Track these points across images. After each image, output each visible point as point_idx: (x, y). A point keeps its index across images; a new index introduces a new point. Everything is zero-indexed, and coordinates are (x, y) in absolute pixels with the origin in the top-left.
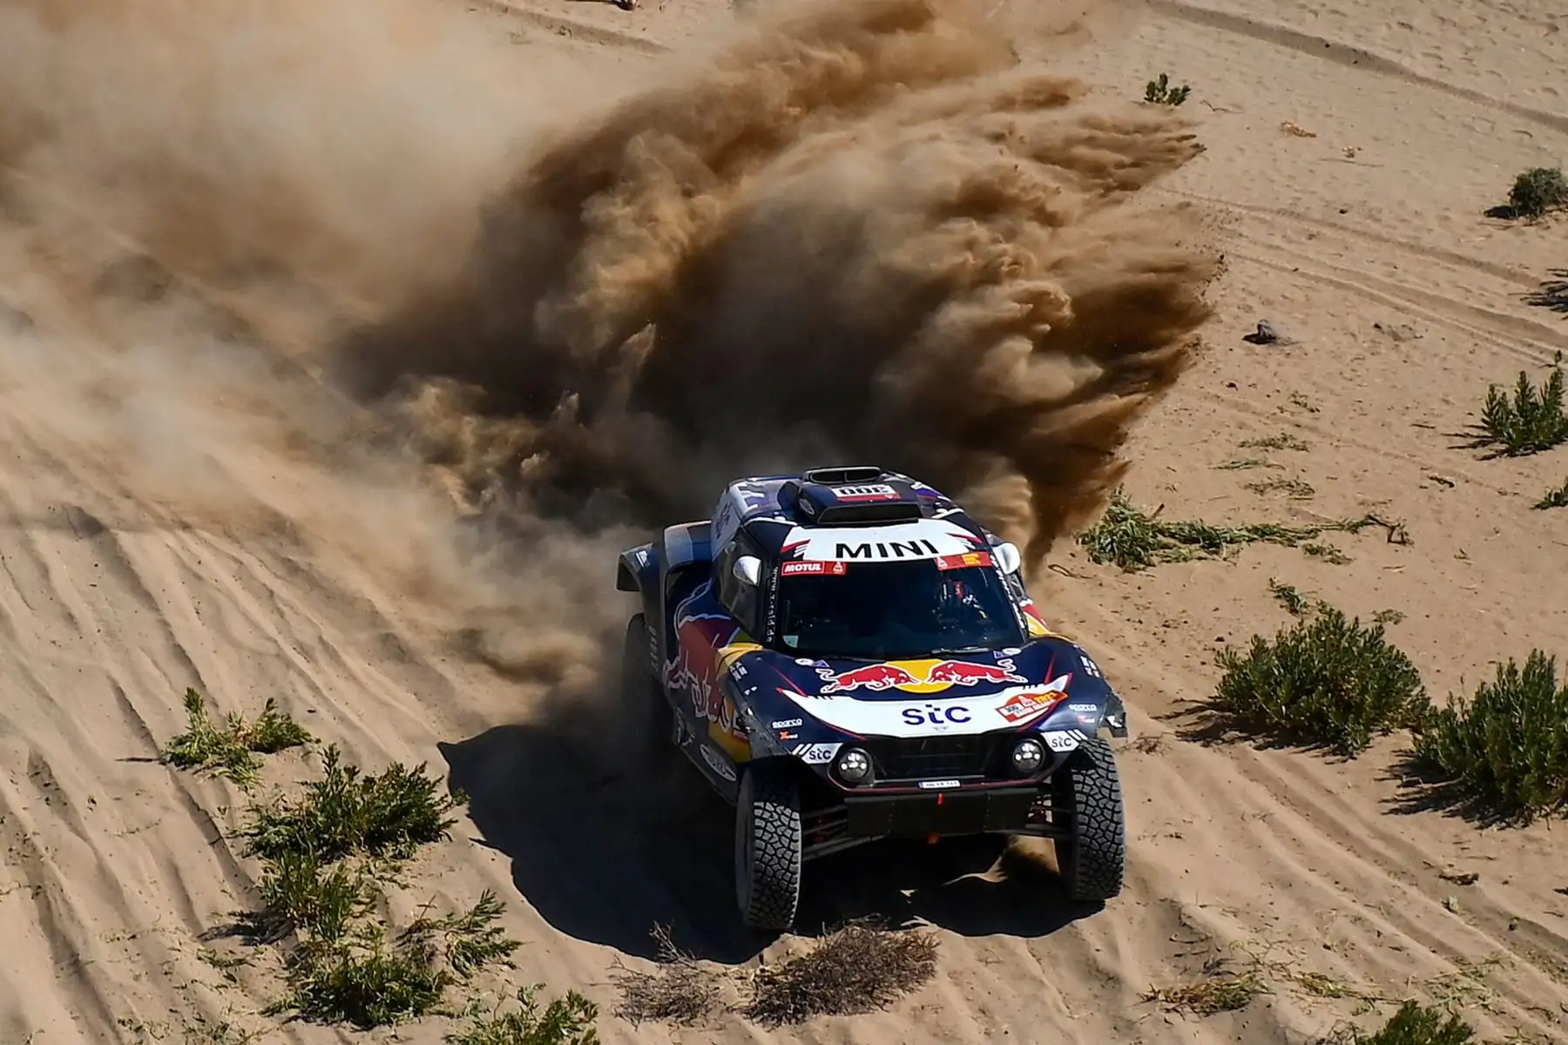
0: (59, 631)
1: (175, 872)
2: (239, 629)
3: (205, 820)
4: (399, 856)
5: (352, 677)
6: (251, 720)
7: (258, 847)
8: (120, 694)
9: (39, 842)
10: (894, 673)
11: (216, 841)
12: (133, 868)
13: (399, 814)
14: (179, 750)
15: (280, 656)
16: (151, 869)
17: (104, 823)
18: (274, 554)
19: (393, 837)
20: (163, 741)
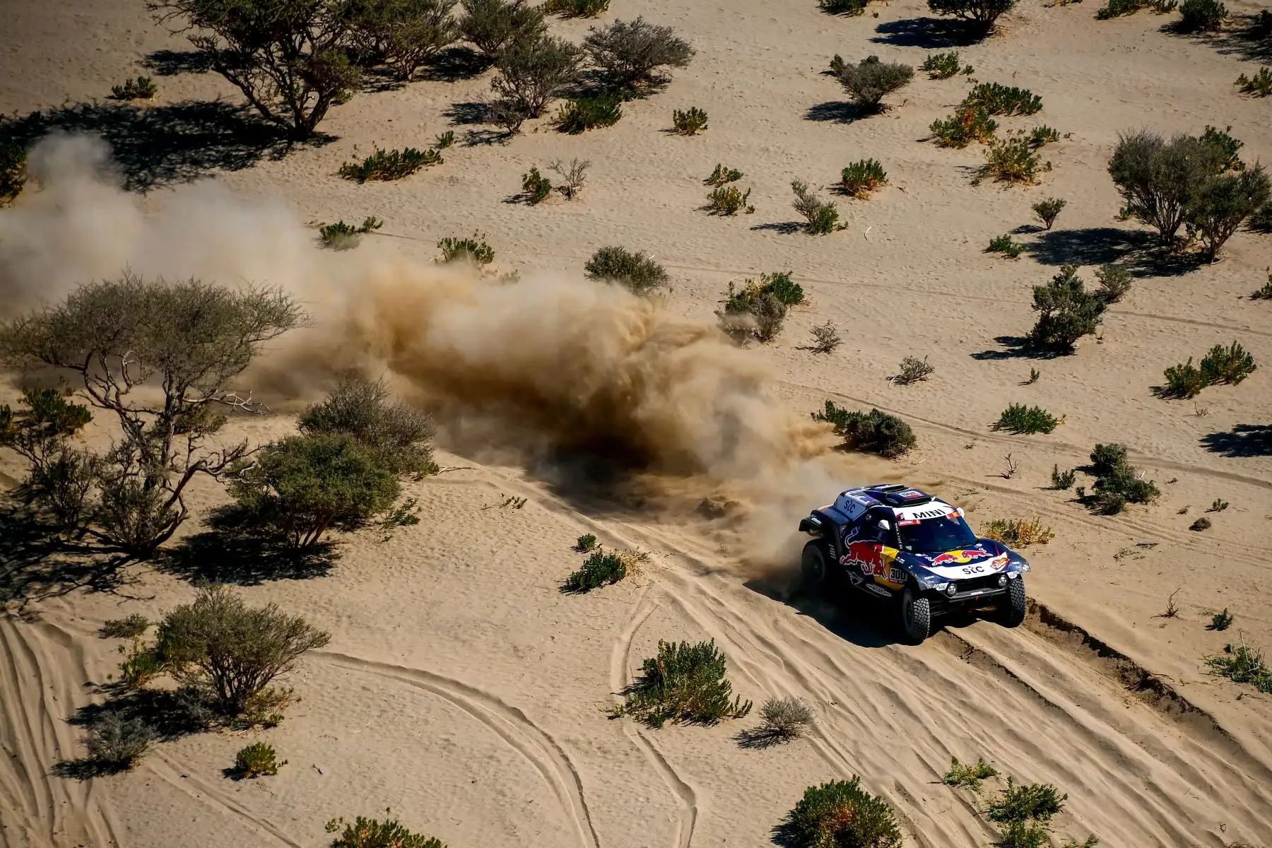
0: (888, 732)
1: (963, 828)
2: (954, 729)
3: (968, 807)
4: (1046, 819)
5: (1001, 747)
6: (975, 767)
7: (992, 817)
8: (918, 756)
9: (910, 816)
10: (951, 556)
11: (975, 815)
12: (948, 827)
13: (1042, 804)
14: (950, 779)
15: (973, 739)
16: (955, 828)
17: (930, 807)
18: (956, 699)
19: (1042, 812)
20: (942, 775)
